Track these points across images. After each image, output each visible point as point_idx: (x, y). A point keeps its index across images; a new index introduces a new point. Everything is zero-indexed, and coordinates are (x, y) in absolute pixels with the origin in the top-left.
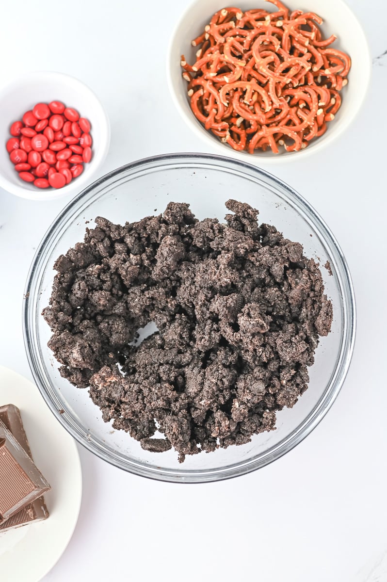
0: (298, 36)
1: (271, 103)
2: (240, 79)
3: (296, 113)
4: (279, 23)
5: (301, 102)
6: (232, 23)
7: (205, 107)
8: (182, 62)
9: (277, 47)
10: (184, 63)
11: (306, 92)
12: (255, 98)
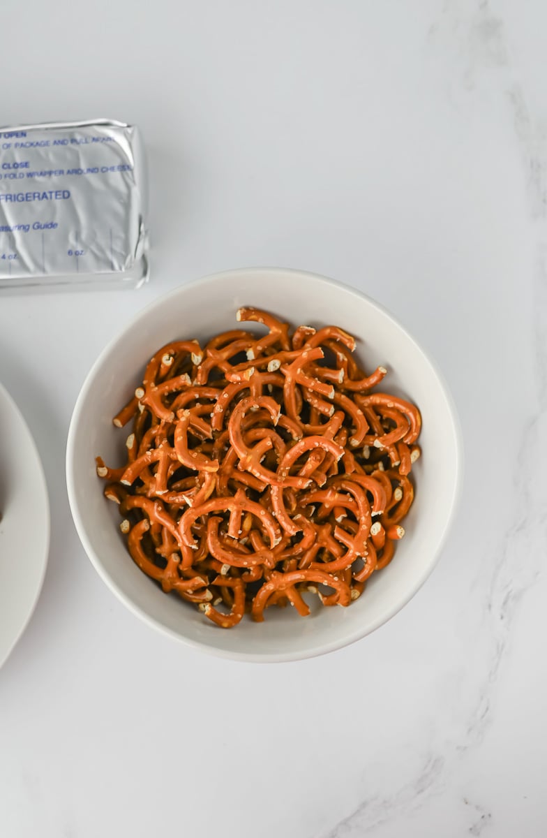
0: (312, 384)
1: (279, 531)
2: (214, 495)
3: (332, 534)
4: (273, 365)
5: (337, 511)
6: (185, 379)
7: (158, 550)
8: (100, 470)
9: (276, 417)
10: (104, 472)
11: (343, 492)
12: (247, 524)
